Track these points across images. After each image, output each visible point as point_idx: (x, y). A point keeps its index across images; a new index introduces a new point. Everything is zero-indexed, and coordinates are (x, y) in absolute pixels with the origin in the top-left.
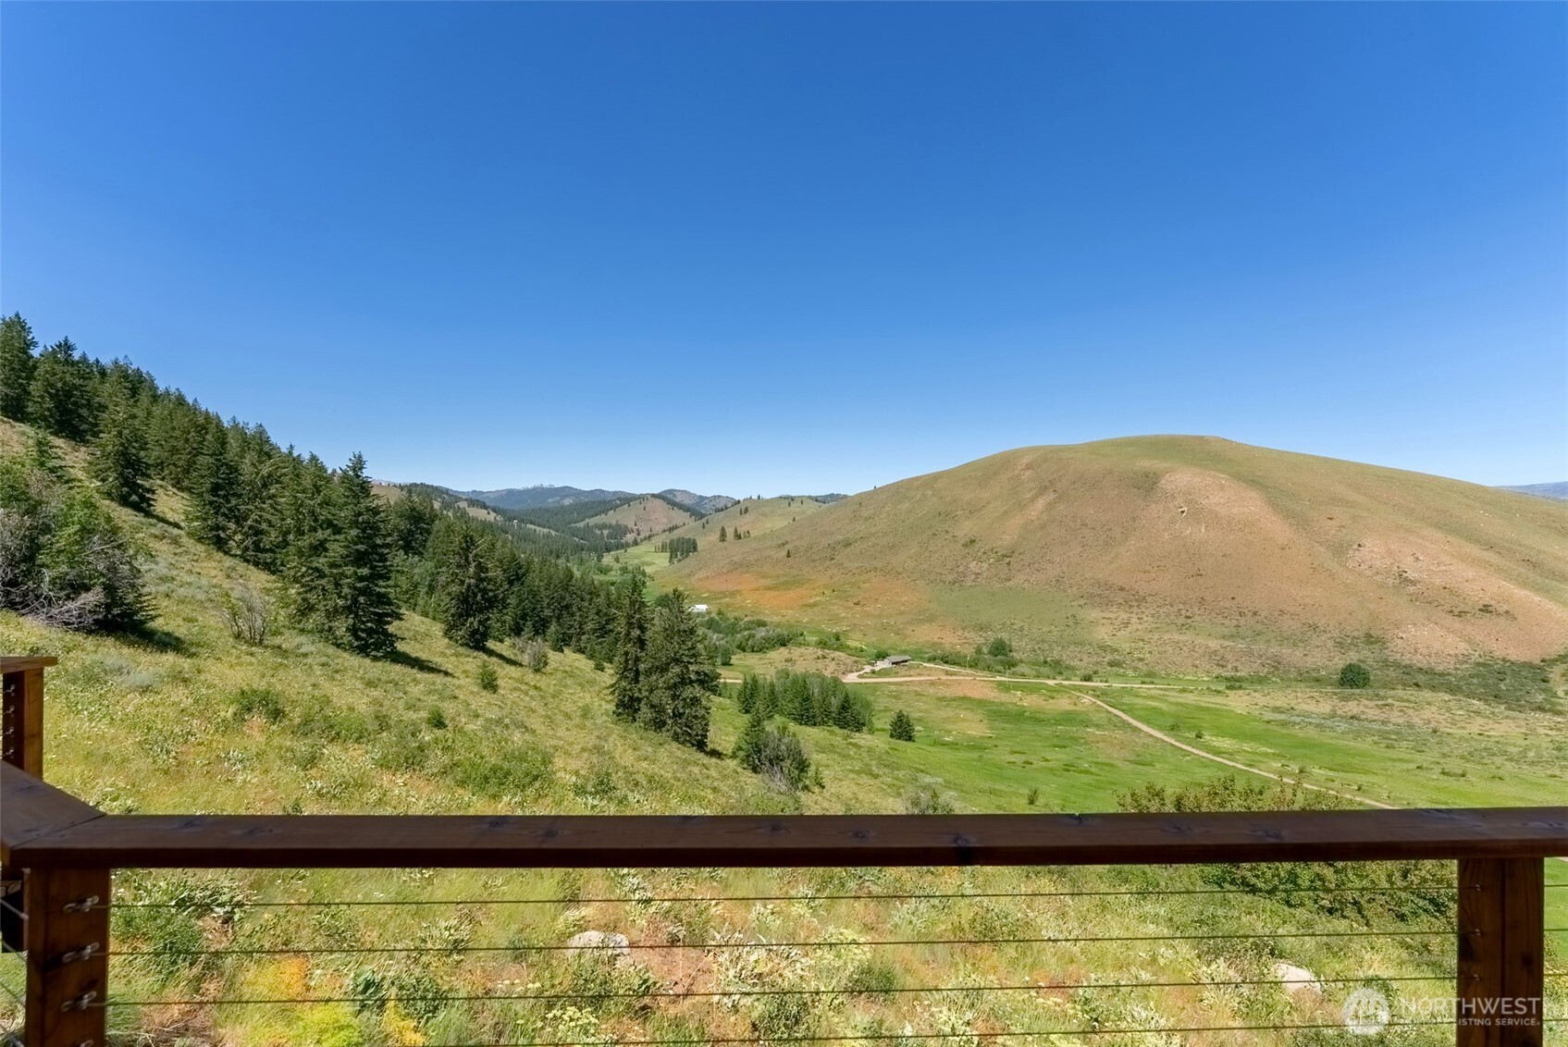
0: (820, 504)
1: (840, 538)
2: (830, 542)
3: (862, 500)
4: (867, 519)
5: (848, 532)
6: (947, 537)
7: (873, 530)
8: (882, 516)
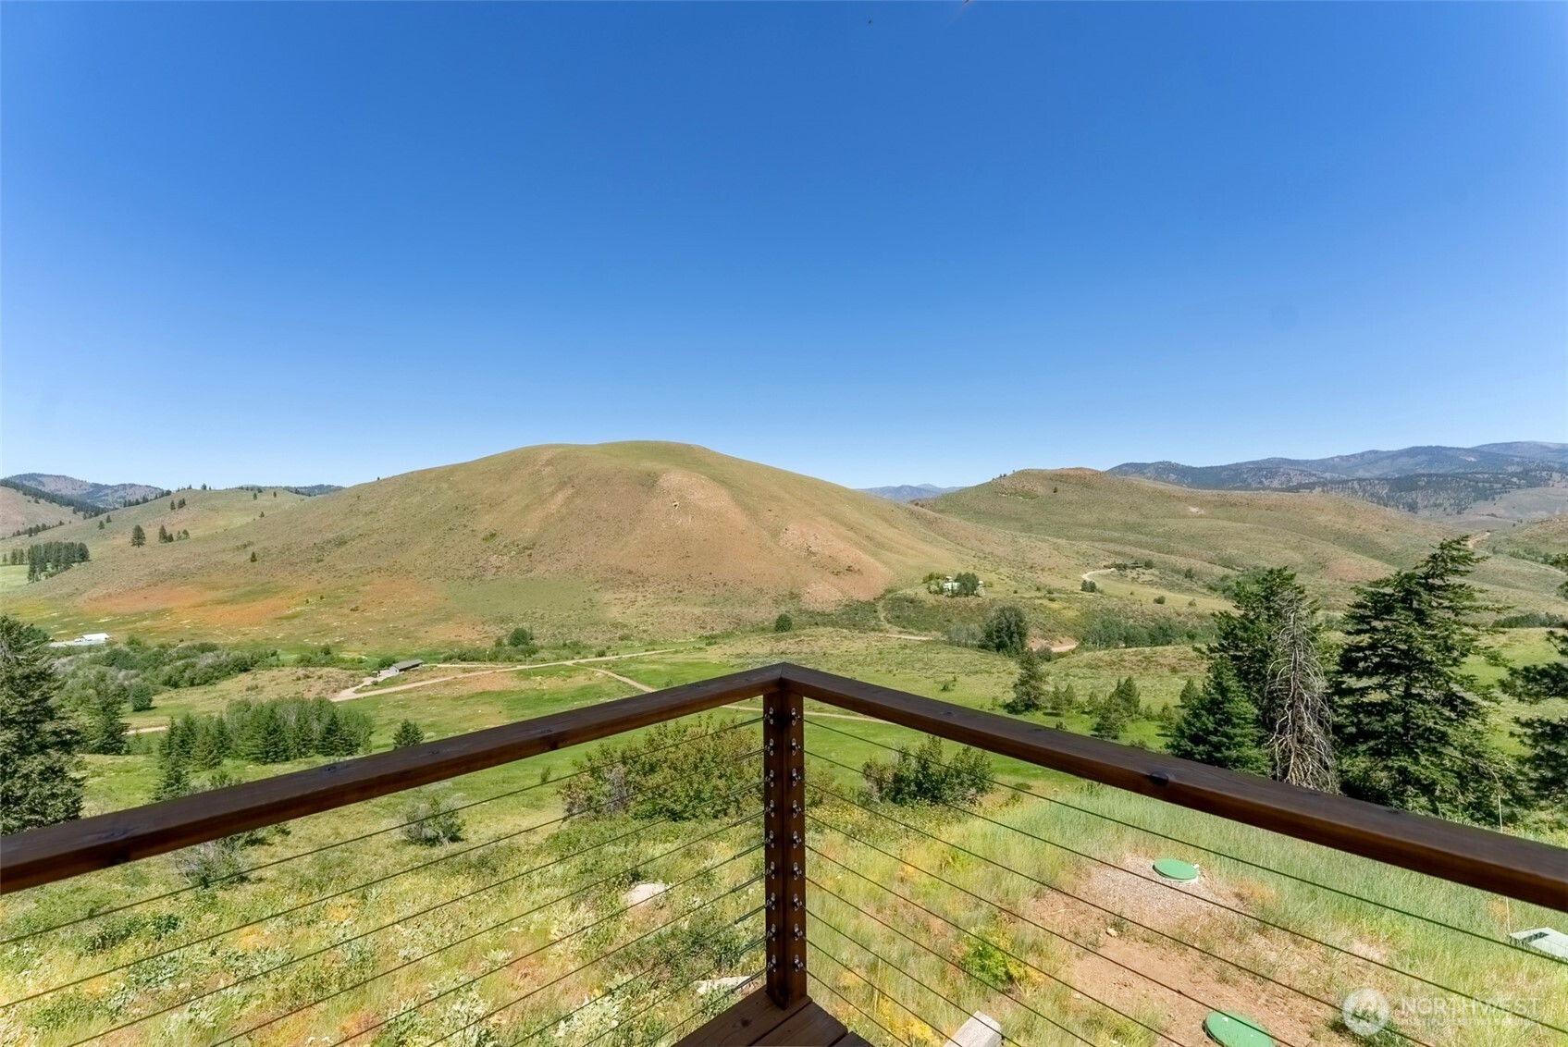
0: (303, 497)
1: (331, 536)
2: (316, 541)
3: (360, 493)
4: (366, 514)
5: (343, 529)
6: (465, 531)
7: (376, 526)
8: (387, 511)
